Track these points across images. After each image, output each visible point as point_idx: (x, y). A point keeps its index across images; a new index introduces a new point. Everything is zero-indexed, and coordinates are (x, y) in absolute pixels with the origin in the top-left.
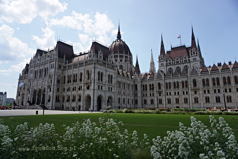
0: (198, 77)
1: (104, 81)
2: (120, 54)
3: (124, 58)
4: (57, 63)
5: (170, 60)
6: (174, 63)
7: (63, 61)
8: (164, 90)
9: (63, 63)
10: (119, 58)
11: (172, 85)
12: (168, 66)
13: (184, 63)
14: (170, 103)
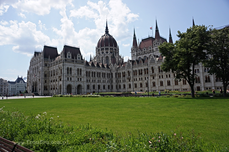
0: (155, 65)
1: (73, 74)
2: (106, 47)
3: (109, 50)
4: (43, 62)
5: (139, 51)
6: (142, 53)
7: (48, 60)
8: (132, 77)
9: (48, 62)
10: (105, 50)
11: (138, 72)
12: (138, 55)
13: (149, 53)
14: (136, 87)
